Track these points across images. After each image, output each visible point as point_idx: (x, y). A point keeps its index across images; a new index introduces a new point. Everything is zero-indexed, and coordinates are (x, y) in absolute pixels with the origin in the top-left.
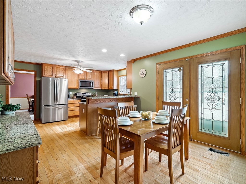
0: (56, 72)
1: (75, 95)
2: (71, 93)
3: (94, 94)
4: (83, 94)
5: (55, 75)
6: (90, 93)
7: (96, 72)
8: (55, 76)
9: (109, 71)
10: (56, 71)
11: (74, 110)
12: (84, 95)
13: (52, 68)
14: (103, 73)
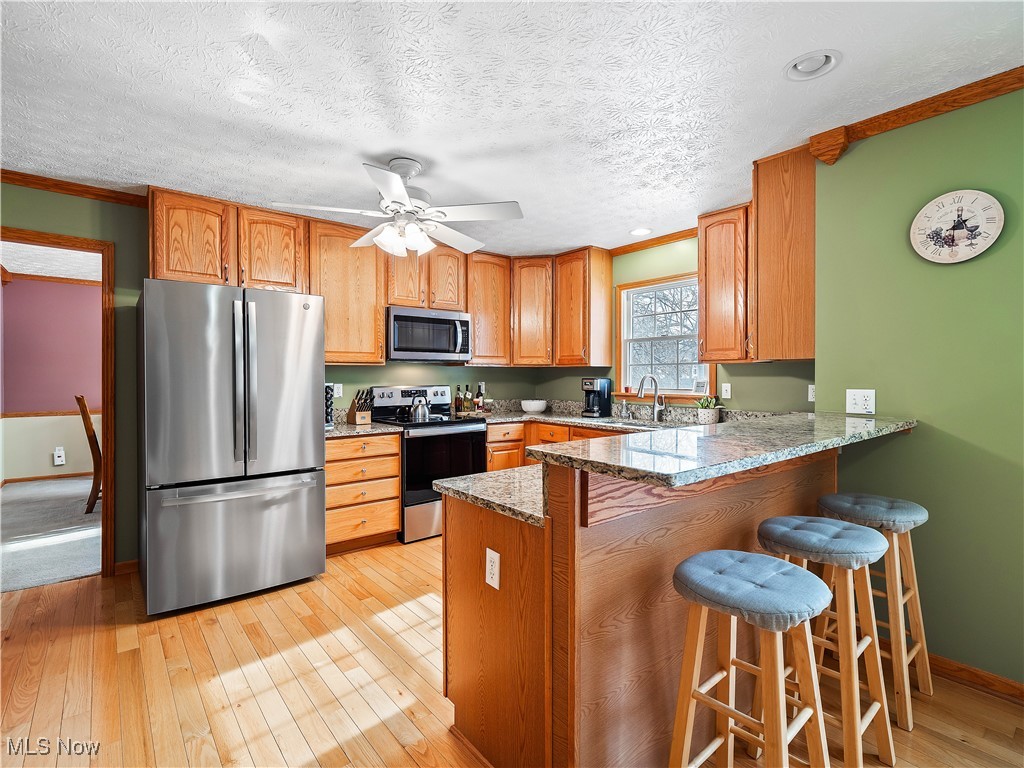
0: (244, 254)
1: (365, 401)
2: (338, 390)
3: (469, 396)
4: (405, 394)
5: (240, 272)
6: (447, 390)
7: (481, 262)
8: (240, 281)
9: (557, 256)
10: (244, 244)
11: (360, 500)
12: (416, 402)
13: (222, 223)
14: (522, 267)
